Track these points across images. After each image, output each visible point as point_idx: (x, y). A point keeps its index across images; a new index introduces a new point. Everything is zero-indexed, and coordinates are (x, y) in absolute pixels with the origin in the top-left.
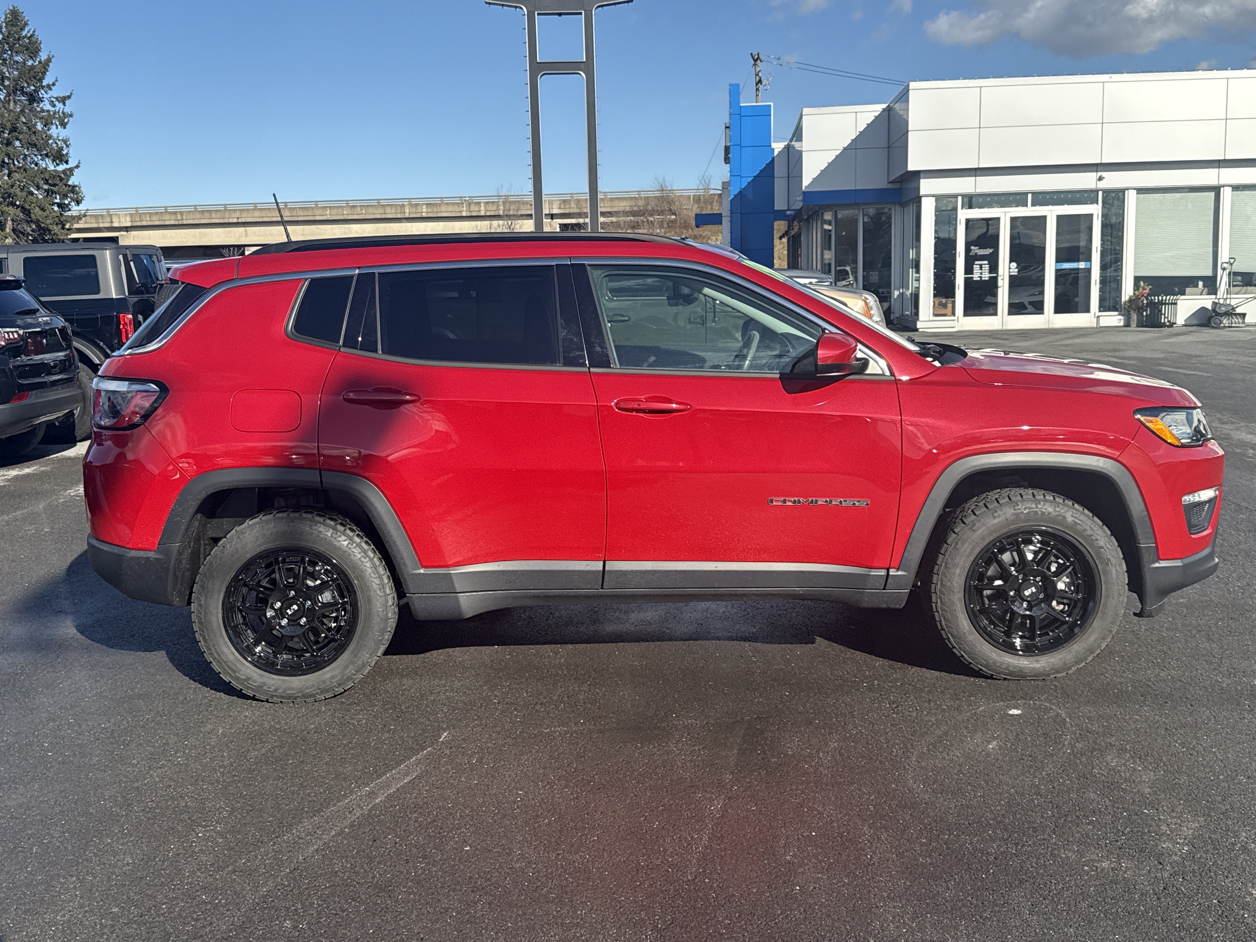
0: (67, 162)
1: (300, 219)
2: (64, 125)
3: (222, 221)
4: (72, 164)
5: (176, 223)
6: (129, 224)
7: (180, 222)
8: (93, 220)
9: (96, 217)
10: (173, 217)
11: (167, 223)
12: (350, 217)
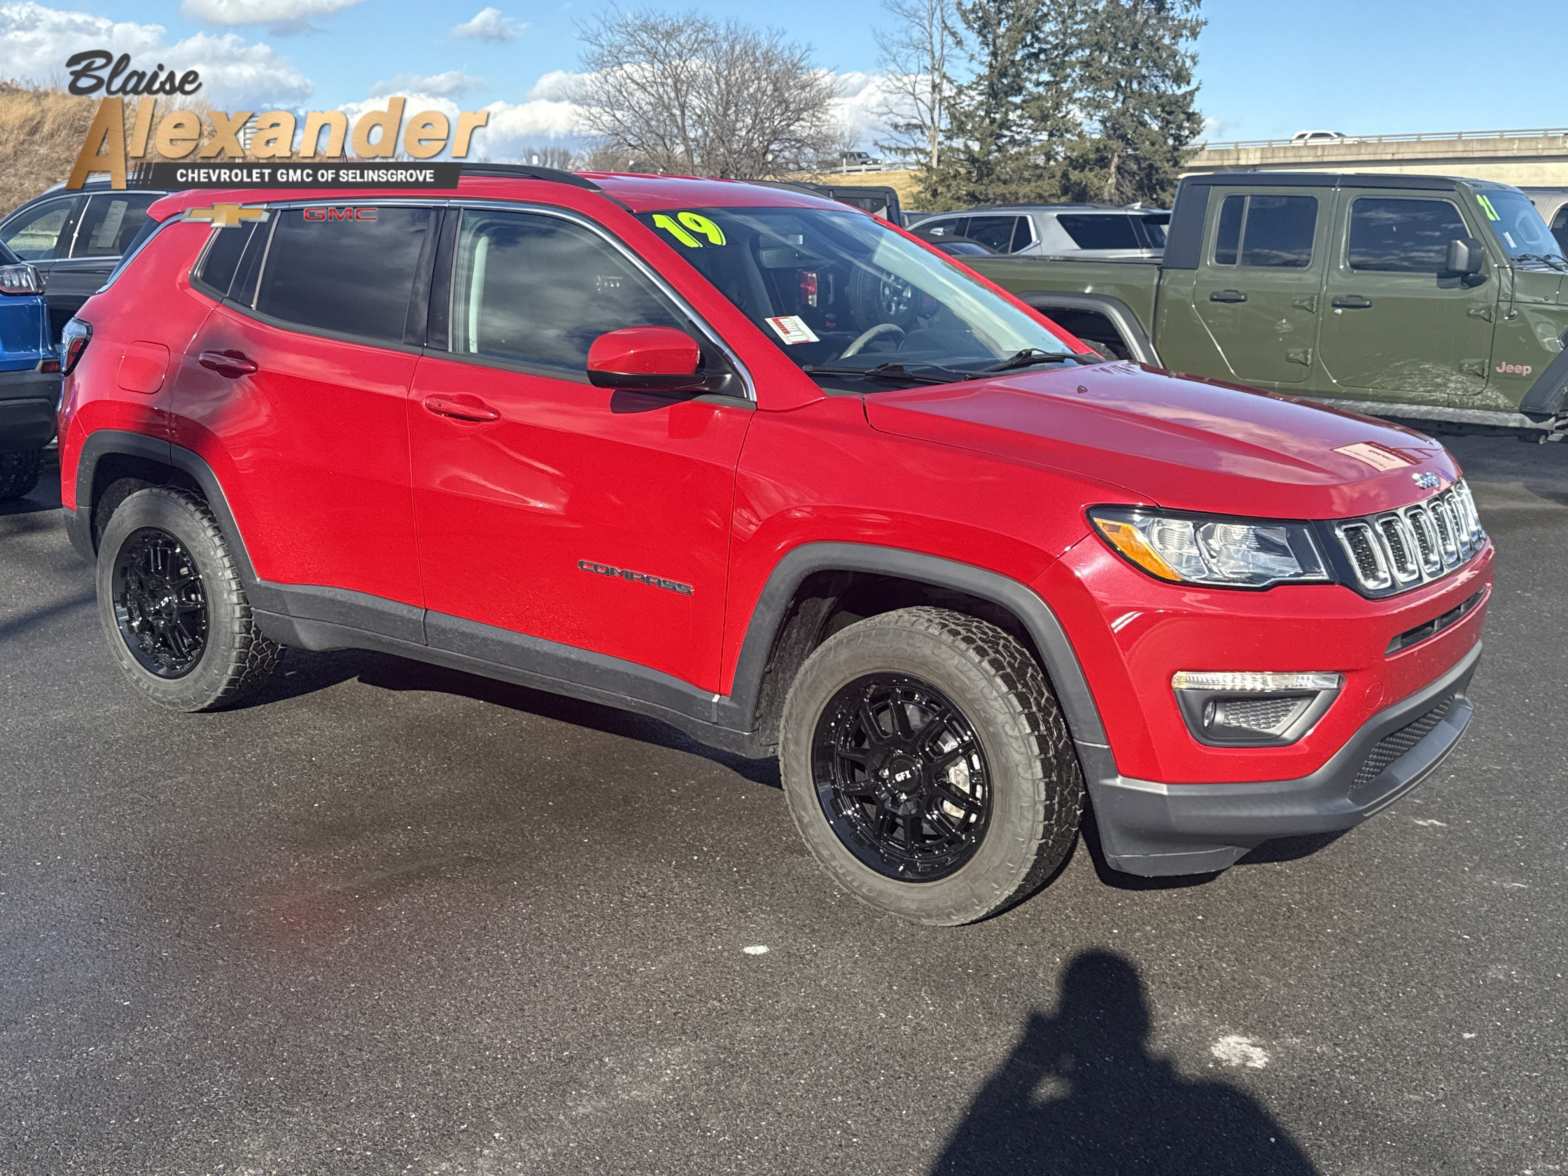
0: (1188, 83)
1: (1476, 155)
2: (1194, 35)
3: (1372, 157)
4: (1193, 86)
5: (1315, 160)
6: (1257, 162)
7: (1320, 160)
8: (1217, 157)
9: (1222, 152)
10: (1312, 152)
11: (1304, 160)
12: (1545, 153)
